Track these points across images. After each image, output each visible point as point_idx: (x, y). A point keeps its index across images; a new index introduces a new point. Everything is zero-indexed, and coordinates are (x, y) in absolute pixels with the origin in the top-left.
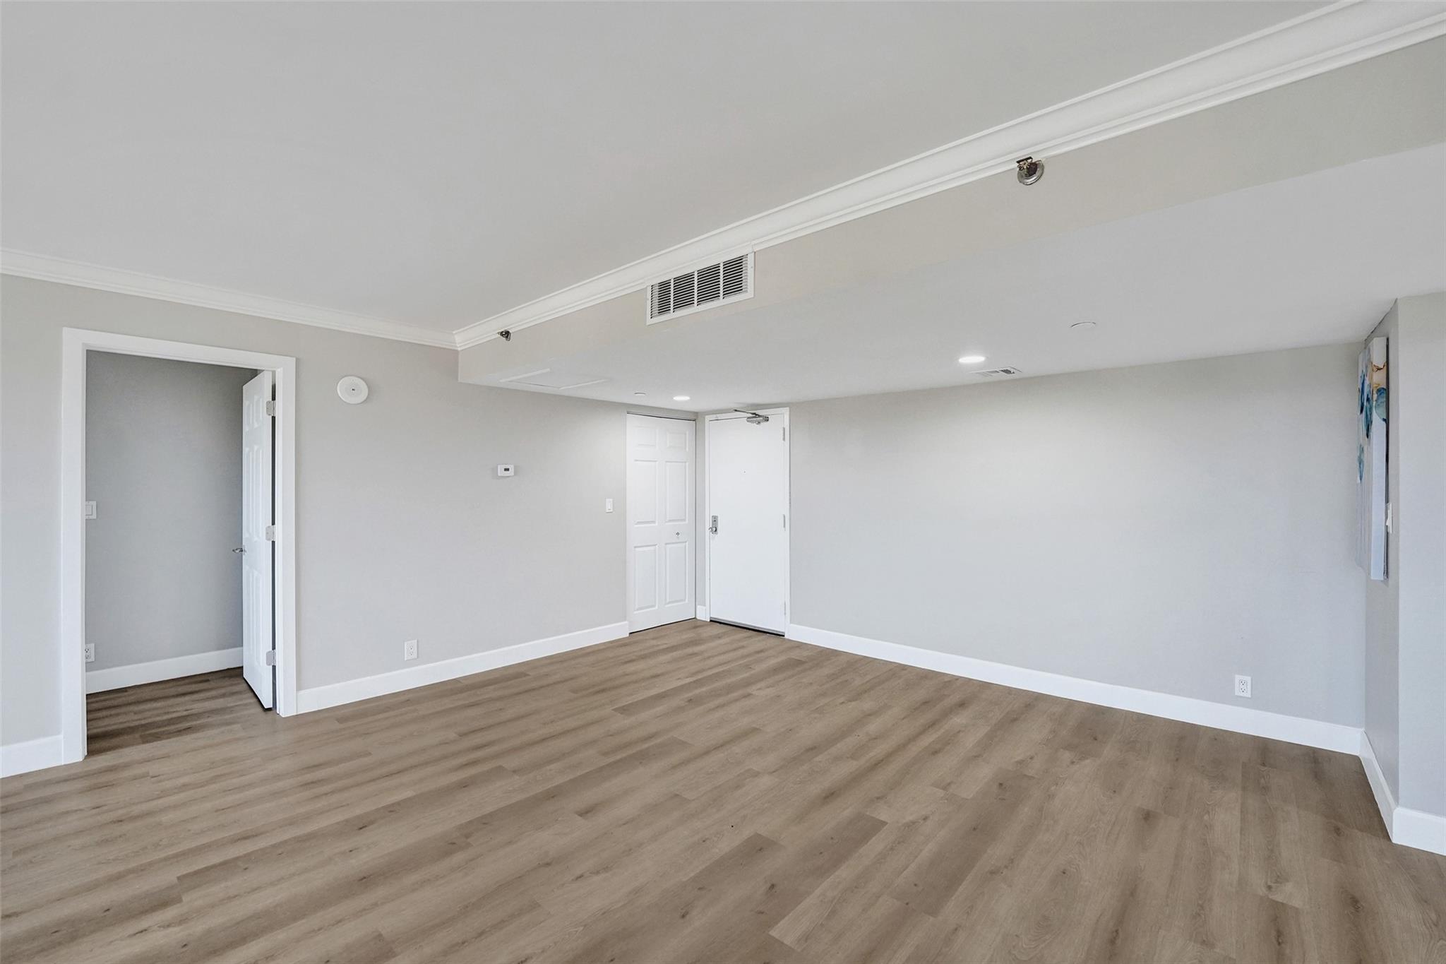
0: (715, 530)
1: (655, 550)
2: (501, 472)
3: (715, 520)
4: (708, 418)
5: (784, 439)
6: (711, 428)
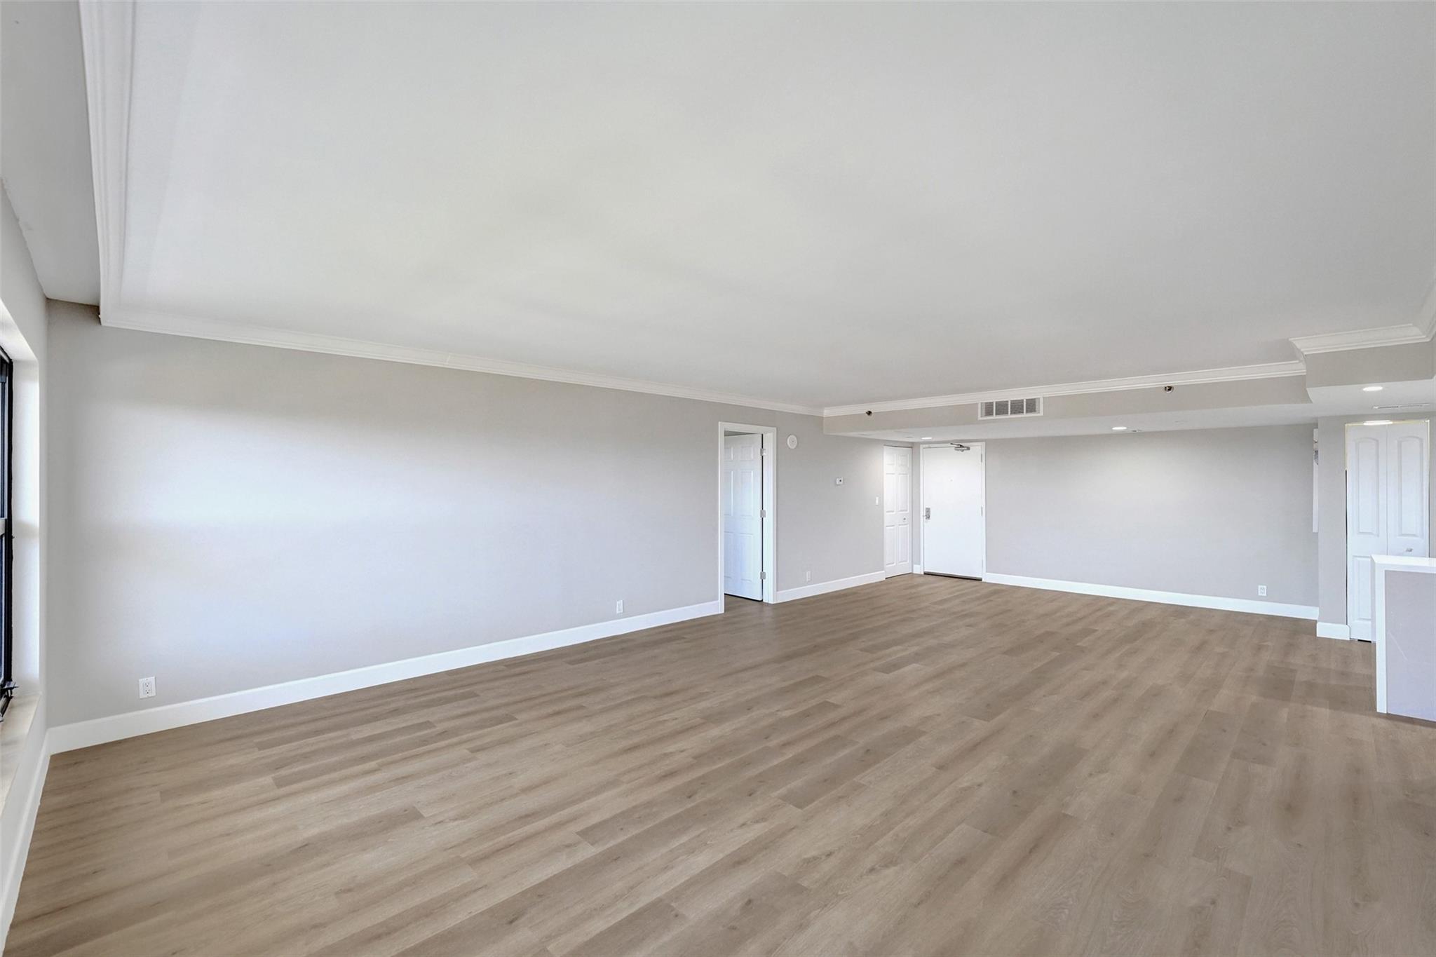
0: (928, 517)
1: (895, 528)
2: (838, 482)
3: (928, 510)
4: (922, 446)
5: (982, 461)
6: (925, 455)
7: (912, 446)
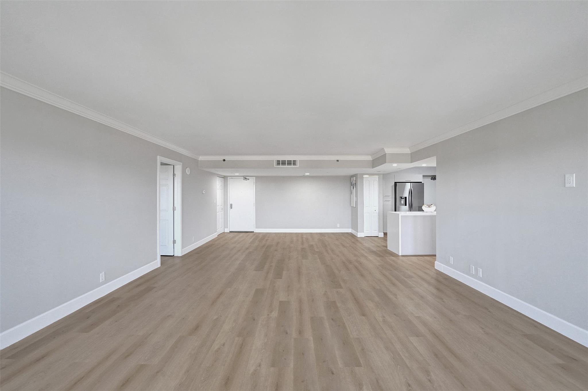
0: (231, 208)
2: (203, 192)
3: (231, 205)
5: (254, 185)
6: (230, 181)
7: (224, 177)
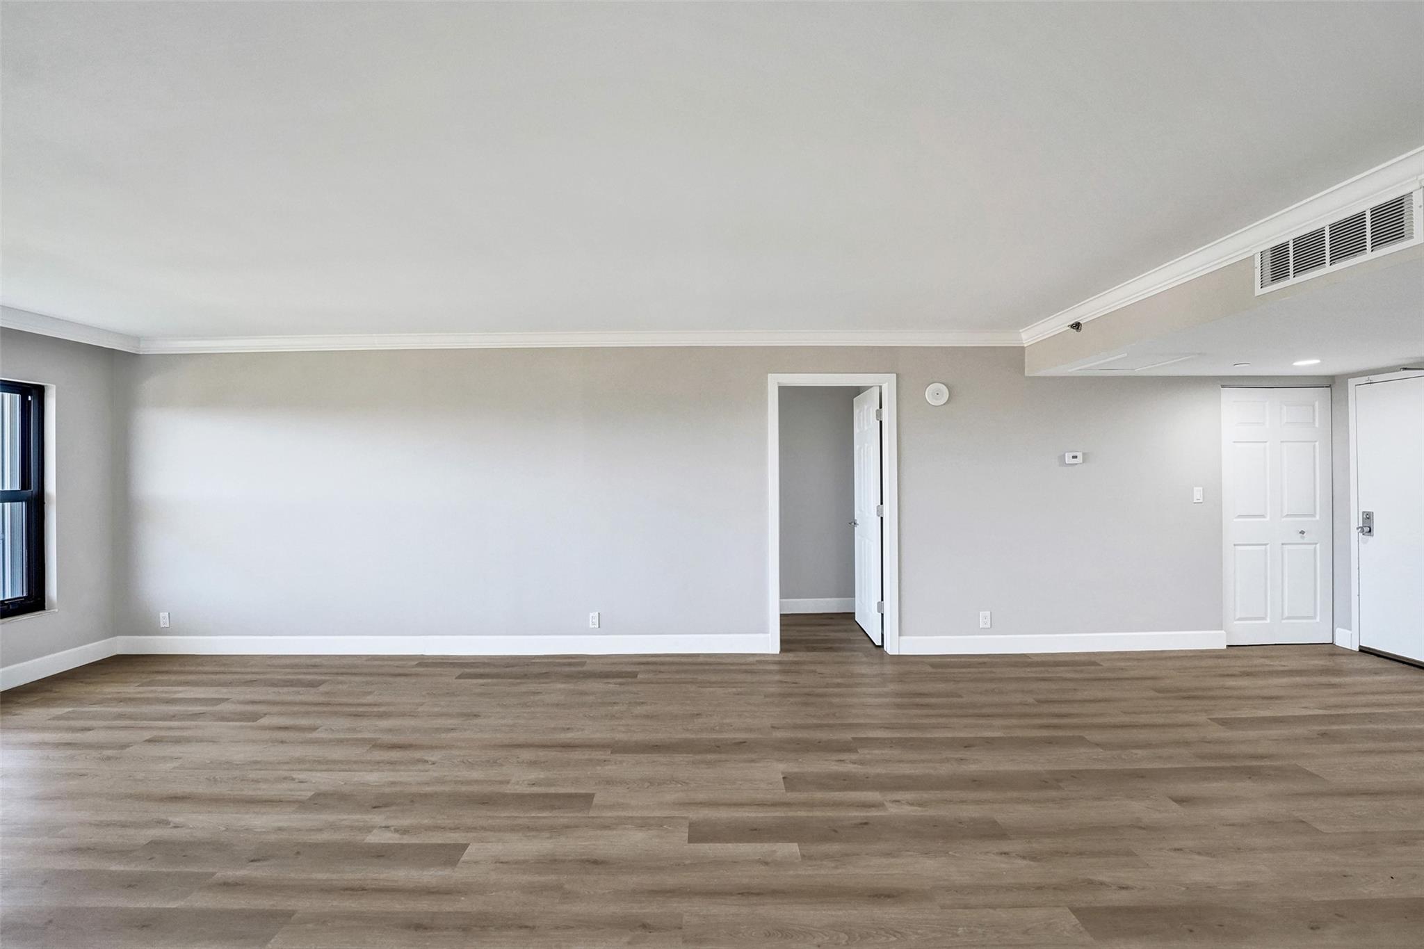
0: (1367, 528)
1: (1266, 549)
2: (1069, 460)
3: (1368, 517)
6: (1360, 399)
7: (1332, 384)
